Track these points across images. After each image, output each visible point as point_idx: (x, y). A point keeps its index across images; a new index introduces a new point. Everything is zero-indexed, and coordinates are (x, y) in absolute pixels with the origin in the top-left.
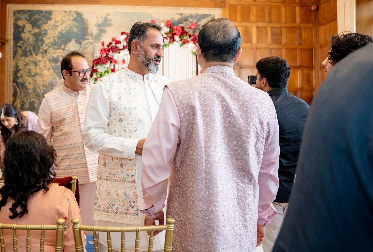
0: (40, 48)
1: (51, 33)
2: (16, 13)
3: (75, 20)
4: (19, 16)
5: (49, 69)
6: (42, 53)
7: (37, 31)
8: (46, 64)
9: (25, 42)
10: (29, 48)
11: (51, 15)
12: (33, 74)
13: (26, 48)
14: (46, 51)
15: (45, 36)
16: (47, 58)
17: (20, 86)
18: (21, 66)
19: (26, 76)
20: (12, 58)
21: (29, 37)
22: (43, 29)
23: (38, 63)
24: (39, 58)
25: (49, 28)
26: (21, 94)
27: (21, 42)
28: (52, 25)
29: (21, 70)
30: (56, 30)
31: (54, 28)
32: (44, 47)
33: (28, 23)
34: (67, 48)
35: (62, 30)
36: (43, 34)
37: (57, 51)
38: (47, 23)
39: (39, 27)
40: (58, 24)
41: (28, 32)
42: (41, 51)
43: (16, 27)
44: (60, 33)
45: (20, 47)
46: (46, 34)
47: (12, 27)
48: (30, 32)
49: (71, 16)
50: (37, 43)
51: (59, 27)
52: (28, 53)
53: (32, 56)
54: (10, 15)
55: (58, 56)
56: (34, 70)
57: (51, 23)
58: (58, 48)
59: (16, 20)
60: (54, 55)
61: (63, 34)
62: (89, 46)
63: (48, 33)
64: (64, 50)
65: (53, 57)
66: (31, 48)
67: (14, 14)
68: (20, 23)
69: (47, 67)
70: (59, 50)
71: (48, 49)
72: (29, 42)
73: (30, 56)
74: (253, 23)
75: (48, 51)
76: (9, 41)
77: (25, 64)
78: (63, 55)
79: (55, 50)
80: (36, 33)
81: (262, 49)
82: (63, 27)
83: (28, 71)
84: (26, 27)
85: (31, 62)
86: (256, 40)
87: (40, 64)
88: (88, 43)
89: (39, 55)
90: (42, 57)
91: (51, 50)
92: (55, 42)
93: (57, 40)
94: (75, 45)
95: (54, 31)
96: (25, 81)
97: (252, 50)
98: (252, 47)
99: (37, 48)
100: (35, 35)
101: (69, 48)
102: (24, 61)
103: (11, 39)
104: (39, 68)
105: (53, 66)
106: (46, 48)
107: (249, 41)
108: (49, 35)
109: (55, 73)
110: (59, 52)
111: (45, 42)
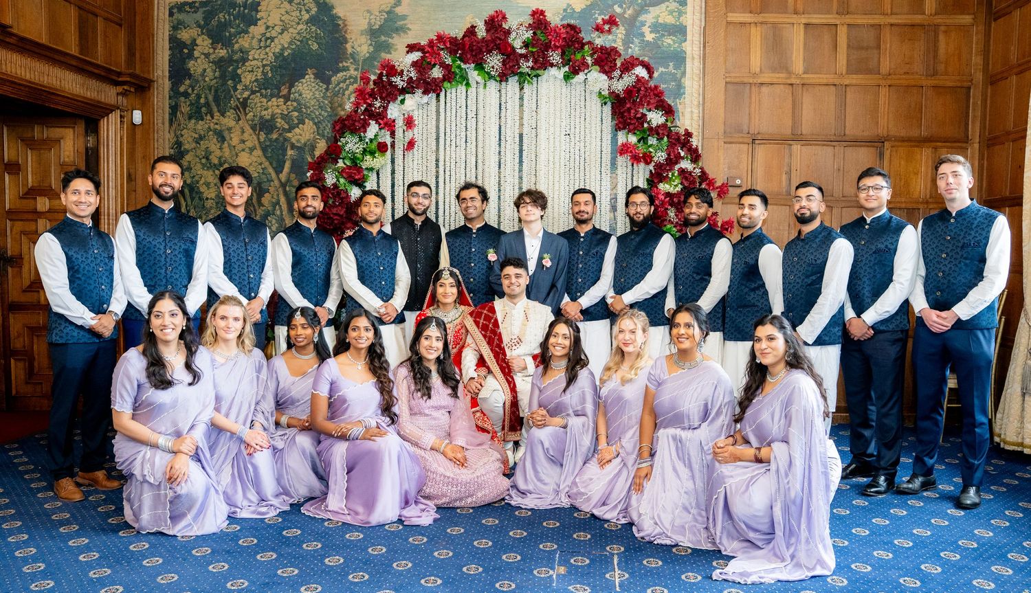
0: (232, 97)
1: (256, 57)
2: (175, 10)
3: (313, 20)
4: (181, 16)
5: (252, 150)
6: (236, 108)
7: (223, 53)
8: (246, 136)
9: (197, 81)
10: (206, 98)
11: (257, 11)
12: (216, 161)
13: (199, 97)
14: (244, 104)
15: (243, 65)
16: (247, 121)
18: (188, 144)
19: (199, 166)
20: (167, 123)
21: (205, 70)
22: (236, 47)
23: (226, 134)
24: (228, 121)
25: (251, 43)
27: (187, 82)
28: (259, 37)
29: (187, 151)
30: (268, 49)
31: (262, 44)
32: (241, 94)
33: (203, 34)
34: (294, 93)
35: (283, 49)
36: (237, 61)
37: (270, 103)
38: (247, 32)
39: (228, 43)
40: (274, 34)
41: (203, 57)
42: (233, 103)
43: (176, 44)
44: (279, 56)
45: (186, 95)
46: (244, 60)
47: (167, 45)
48: (207, 55)
49: (303, 12)
50: (224, 84)
51: (276, 40)
52: (204, 110)
53: (212, 117)
54: (160, 14)
55: (273, 115)
56: (218, 153)
57: (257, 30)
58: (272, 96)
59: (175, 28)
60: (264, 113)
61: (285, 59)
62: (348, 86)
63: (250, 57)
64: (287, 98)
65: (261, 117)
66: (211, 98)
67: (171, 14)
68: (185, 35)
69: (249, 144)
70: (274, 99)
71: (248, 98)
72: (205, 81)
73: (209, 117)
74: (796, 13)
75: (250, 103)
76: (160, 81)
77: (197, 136)
78: (286, 113)
79: (265, 100)
80: (221, 59)
81: (817, 88)
82: (285, 39)
83: (203, 153)
84: (197, 45)
85: (211, 133)
86: (801, 62)
87: (232, 135)
88: (346, 80)
89: (228, 113)
90: (235, 117)
91: (257, 100)
92: (266, 79)
93: (270, 75)
94: (313, 85)
95: (263, 52)
96: (197, 178)
97: (788, 90)
98: (789, 82)
99: (225, 98)
100: (220, 63)
101: (300, 95)
102: (195, 129)
103: (164, 76)
104: (229, 145)
105: (262, 140)
106: (244, 96)
107: (783, 66)
108: (252, 63)
109: (266, 157)
110: (275, 103)
111: (243, 80)
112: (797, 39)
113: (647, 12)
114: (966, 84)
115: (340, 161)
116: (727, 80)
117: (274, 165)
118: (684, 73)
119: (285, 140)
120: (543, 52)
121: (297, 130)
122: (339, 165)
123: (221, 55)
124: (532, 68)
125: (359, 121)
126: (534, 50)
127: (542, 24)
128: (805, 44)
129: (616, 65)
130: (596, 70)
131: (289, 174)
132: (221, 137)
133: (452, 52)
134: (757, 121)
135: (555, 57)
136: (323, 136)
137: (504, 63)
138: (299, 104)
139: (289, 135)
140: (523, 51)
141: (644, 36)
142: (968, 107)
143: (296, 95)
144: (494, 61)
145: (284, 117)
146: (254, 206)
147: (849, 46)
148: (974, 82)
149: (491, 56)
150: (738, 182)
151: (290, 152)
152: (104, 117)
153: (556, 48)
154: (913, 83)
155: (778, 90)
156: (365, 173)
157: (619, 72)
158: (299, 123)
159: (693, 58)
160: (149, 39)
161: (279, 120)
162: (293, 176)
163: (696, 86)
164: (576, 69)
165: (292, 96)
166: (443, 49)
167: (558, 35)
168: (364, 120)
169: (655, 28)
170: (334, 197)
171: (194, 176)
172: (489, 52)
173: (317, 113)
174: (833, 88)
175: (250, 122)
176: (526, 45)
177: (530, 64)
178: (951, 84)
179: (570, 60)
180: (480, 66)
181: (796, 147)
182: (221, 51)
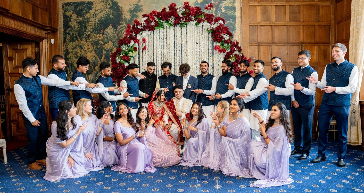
0: (84, 34)
1: (92, 20)
2: (65, 5)
3: (110, 8)
4: (67, 7)
5: (91, 51)
6: (86, 38)
7: (81, 19)
8: (89, 47)
9: (73, 29)
10: (76, 34)
11: (92, 5)
12: (79, 55)
13: (73, 34)
14: (88, 36)
15: (88, 23)
16: (90, 42)
17: (70, 66)
18: (70, 49)
19: (74, 57)
20: (63, 43)
21: (75, 25)
22: (85, 17)
23: (83, 46)
24: (83, 42)
25: (90, 16)
26: (70, 73)
27: (69, 29)
28: (93, 14)
29: (70, 53)
30: (96, 18)
31: (94, 16)
33: (74, 13)
34: (105, 32)
35: (101, 18)
36: (85, 22)
37: (97, 36)
38: (89, 12)
39: (82, 16)
40: (98, 12)
41: (74, 21)
42: (85, 36)
43: (65, 17)
44: (100, 20)
45: (69, 33)
46: (88, 22)
47: (62, 17)
48: (76, 20)
49: (108, 5)
50: (82, 30)
51: (99, 15)
52: (75, 38)
53: (78, 41)
54: (60, 7)
55: (98, 40)
56: (80, 53)
57: (92, 12)
58: (98, 33)
59: (65, 11)
60: (95, 39)
61: (102, 21)
62: (123, 29)
63: (90, 21)
64: (103, 34)
65: (94, 41)
66: (77, 34)
67: (63, 7)
68: (68, 14)
69: (90, 50)
70: (99, 34)
71: (90, 34)
72: (75, 29)
73: (77, 41)
74: (272, 2)
75: (91, 36)
76: (60, 29)
77: (73, 47)
78: (102, 39)
79: (95, 35)
80: (80, 22)
81: (280, 26)
82: (102, 14)
83: (75, 53)
84: (72, 17)
85: (78, 46)
86: (274, 18)
87: (85, 47)
88: (122, 27)
89: (83, 39)
90: (85, 41)
91: (93, 35)
92: (96, 28)
93: (97, 26)
94: (112, 29)
95: (95, 19)
96: (73, 61)
97: (270, 27)
98: (270, 25)
99: (82, 34)
100: (80, 23)
101: (107, 33)
102: (72, 45)
103: (61, 28)
104: (84, 50)
105: (95, 48)
106: (88, 33)
107: (268, 19)
108: (91, 22)
109: (96, 54)
110: (99, 36)
111: (88, 28)
112: (273, 11)
113: (223, 3)
114: (329, 24)
115: (121, 54)
116: (250, 24)
117: (99, 57)
118: (235, 23)
119: (103, 48)
120: (188, 16)
121: (106, 45)
122: (121, 55)
123: (80, 20)
124: (185, 22)
125: (127, 41)
126: (185, 15)
127: (188, 7)
128: (275, 12)
129: (213, 20)
130: (206, 22)
131: (104, 59)
132: (81, 48)
133: (158, 17)
134: (260, 38)
135: (192, 18)
136: (115, 46)
137: (175, 20)
138: (107, 36)
139: (104, 46)
140: (182, 16)
141: (222, 11)
142: (330, 32)
143: (106, 33)
144: (172, 20)
145: (102, 40)
146: (93, 71)
147: (290, 13)
148: (331, 23)
149: (171, 18)
150: (254, 58)
151: (104, 52)
152: (41, 41)
153: (192, 15)
154: (311, 24)
155: (267, 27)
156: (130, 58)
157: (214, 22)
158: (107, 42)
159: (238, 18)
160: (56, 15)
161: (100, 41)
162: (105, 60)
163: (239, 27)
164: (199, 21)
165: (104, 33)
166: (155, 16)
167: (193, 10)
168: (129, 40)
169: (225, 8)
170: (119, 66)
171: (72, 61)
172: (170, 16)
173: (113, 39)
174: (285, 27)
175: (91, 42)
176: (182, 14)
177: (184, 20)
178: (324, 25)
179: (197, 19)
180: (167, 21)
181: (273, 47)
182: (80, 19)
